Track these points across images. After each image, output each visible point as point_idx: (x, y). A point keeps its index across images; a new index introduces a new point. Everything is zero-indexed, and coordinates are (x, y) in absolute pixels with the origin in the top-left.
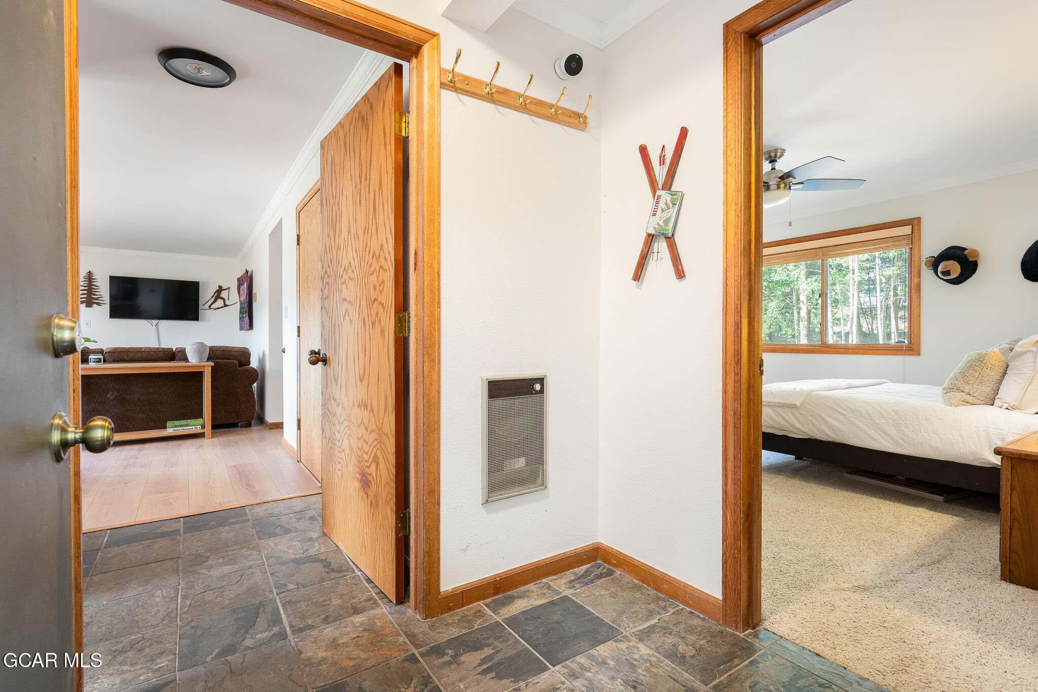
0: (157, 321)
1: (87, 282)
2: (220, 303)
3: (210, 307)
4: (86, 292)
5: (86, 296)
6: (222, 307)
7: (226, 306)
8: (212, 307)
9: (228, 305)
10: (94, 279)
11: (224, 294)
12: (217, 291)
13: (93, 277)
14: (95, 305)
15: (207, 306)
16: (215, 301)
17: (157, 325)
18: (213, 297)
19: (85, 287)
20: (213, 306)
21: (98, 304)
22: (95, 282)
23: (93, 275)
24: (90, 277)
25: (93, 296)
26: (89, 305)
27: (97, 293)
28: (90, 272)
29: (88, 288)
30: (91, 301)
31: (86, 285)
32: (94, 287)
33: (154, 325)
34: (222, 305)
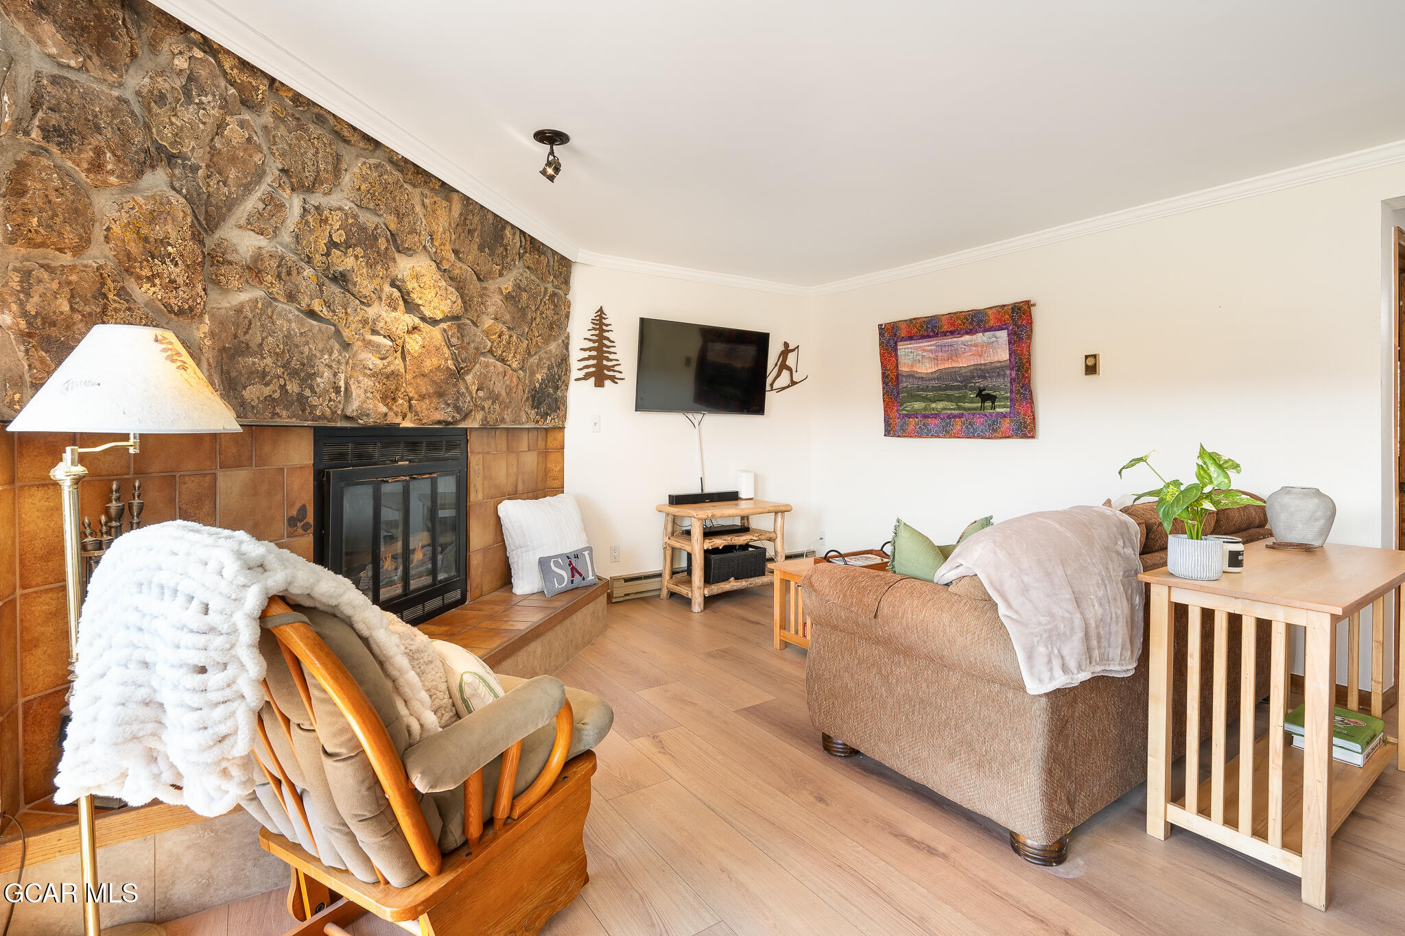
0: (701, 416)
1: (597, 332)
2: (785, 378)
3: (773, 385)
4: (594, 353)
5: (595, 362)
6: (788, 386)
7: (793, 383)
9: (796, 383)
10: (607, 325)
11: (791, 361)
12: (783, 352)
13: (608, 322)
14: (608, 383)
15: (768, 384)
16: (779, 374)
17: (699, 424)
18: (777, 365)
19: (594, 341)
20: (778, 384)
21: (613, 379)
22: (608, 331)
23: (606, 317)
24: (600, 321)
25: (605, 362)
26: (600, 384)
27: (611, 357)
28: (601, 310)
29: (596, 345)
30: (601, 374)
31: (595, 338)
32: (606, 343)
33: (696, 424)
34: (788, 382)
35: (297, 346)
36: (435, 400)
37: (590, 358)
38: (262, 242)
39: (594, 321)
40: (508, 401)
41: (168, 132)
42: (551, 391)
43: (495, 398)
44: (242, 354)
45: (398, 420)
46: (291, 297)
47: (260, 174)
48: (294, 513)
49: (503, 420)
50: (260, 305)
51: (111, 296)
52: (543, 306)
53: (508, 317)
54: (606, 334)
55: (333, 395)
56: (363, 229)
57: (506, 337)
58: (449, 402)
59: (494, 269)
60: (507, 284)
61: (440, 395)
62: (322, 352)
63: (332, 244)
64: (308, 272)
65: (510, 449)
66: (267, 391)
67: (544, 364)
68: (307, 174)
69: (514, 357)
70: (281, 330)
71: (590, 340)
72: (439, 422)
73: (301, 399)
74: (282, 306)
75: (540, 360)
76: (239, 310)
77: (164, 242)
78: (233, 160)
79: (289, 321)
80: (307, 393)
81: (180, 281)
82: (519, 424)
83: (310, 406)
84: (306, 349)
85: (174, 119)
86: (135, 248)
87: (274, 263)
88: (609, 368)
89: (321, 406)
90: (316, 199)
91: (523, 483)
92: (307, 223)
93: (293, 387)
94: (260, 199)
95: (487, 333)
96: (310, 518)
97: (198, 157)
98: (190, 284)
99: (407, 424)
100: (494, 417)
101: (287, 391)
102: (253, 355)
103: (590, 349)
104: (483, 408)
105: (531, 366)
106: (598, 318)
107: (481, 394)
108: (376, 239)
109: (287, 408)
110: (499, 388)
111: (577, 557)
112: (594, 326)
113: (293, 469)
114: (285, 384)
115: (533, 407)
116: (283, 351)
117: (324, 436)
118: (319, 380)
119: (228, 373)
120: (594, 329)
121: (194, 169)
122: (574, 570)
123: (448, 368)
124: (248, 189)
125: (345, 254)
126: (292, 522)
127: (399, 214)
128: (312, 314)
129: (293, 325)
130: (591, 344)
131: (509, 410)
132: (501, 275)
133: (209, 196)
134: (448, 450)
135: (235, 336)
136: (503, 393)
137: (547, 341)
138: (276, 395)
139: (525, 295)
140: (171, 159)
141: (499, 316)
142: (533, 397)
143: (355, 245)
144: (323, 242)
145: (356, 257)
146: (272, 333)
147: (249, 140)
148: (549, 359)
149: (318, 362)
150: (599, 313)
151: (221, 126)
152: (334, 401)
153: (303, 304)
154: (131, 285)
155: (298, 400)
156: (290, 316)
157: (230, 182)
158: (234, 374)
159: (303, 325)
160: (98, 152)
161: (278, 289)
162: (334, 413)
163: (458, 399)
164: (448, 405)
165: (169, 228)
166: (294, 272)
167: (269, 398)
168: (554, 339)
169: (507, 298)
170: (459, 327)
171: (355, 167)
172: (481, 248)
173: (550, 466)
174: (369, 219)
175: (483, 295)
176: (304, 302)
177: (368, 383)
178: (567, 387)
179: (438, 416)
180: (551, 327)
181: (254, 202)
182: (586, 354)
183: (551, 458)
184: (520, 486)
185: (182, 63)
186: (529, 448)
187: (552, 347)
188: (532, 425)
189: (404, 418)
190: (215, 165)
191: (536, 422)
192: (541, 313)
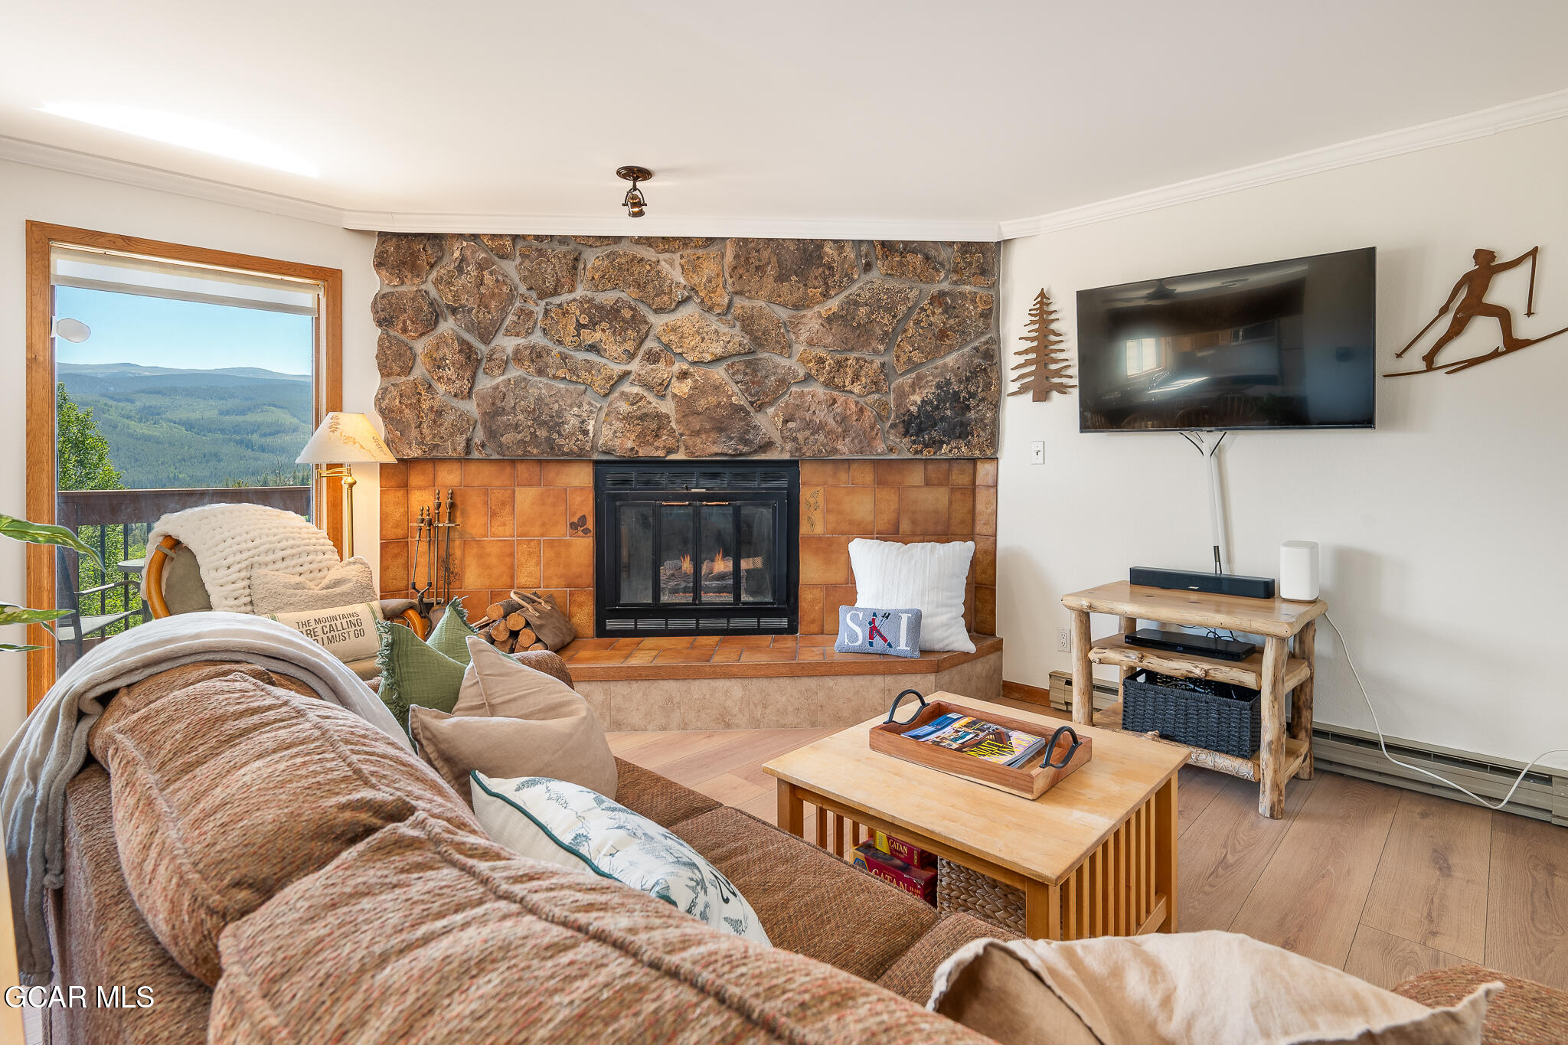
0: (1218, 435)
1: (1037, 326)
2: (1483, 335)
3: (1429, 359)
4: (1034, 356)
5: (1033, 368)
6: (1496, 355)
7: (1512, 347)
8: (1443, 359)
9: (1527, 343)
10: (1051, 313)
11: (1505, 292)
12: (1468, 279)
13: (1052, 308)
14: (1055, 395)
15: (1414, 360)
16: (1457, 328)
17: (1216, 451)
18: (1444, 310)
19: (1032, 339)
20: (1454, 352)
21: (1056, 390)
22: (1053, 321)
23: (1049, 302)
24: (1043, 307)
25: (1053, 367)
26: (1042, 396)
27: (1060, 356)
28: (1042, 294)
29: (1035, 344)
30: (1042, 383)
31: (1034, 334)
32: (1053, 338)
33: (1207, 452)
34: (1494, 344)
35: (547, 405)
36: (714, 435)
37: (1030, 363)
38: (521, 341)
39: (1032, 312)
40: (840, 430)
41: (449, 296)
42: (949, 413)
43: (817, 428)
44: (500, 415)
45: (661, 453)
46: (541, 372)
47: (512, 298)
48: (575, 520)
49: (835, 451)
50: (512, 382)
51: (423, 393)
52: (919, 313)
53: (833, 340)
54: (1048, 326)
55: (581, 437)
56: (600, 308)
57: (833, 361)
58: (733, 435)
59: (811, 294)
60: (834, 304)
61: (720, 430)
62: (571, 406)
63: (580, 326)
64: (556, 349)
65: (880, 482)
66: (519, 437)
67: (927, 382)
68: (548, 285)
69: (856, 378)
70: (533, 396)
71: (1026, 339)
72: (717, 454)
73: (549, 439)
74: (536, 379)
75: (919, 378)
76: (496, 388)
77: (444, 359)
78: (493, 295)
79: (540, 389)
80: (555, 436)
81: (454, 378)
82: (871, 453)
83: (557, 446)
84: (556, 406)
85: (452, 288)
86: (431, 365)
87: (527, 352)
88: (1058, 373)
89: (568, 445)
90: (557, 300)
91: (914, 522)
92: (552, 318)
93: (542, 433)
94: (514, 314)
95: (800, 362)
96: (590, 524)
97: (471, 302)
98: (460, 377)
99: (680, 456)
100: (815, 448)
101: (536, 436)
102: (509, 414)
103: (1026, 352)
104: (795, 439)
105: (901, 387)
106: (1038, 306)
107: (791, 425)
108: (618, 311)
109: (536, 447)
110: (822, 415)
111: (886, 616)
112: (1033, 318)
113: (576, 489)
114: (535, 431)
115: (906, 434)
116: (534, 410)
117: (602, 467)
118: (566, 426)
119: (490, 427)
120: (1033, 322)
121: (470, 311)
122: (874, 631)
123: (731, 404)
124: (505, 310)
125: (594, 330)
126: (574, 526)
127: (639, 285)
128: (562, 380)
129: (543, 391)
130: (1028, 344)
131: (847, 440)
132: (826, 296)
133: (479, 323)
134: (765, 480)
135: (493, 404)
136: (831, 421)
137: (932, 355)
138: (528, 439)
139: (868, 311)
140: (454, 311)
141: (815, 341)
142: (907, 425)
143: (601, 322)
144: (572, 328)
145: (603, 330)
146: (524, 398)
147: (497, 280)
148: (942, 374)
149: (565, 413)
150: (1039, 299)
151: (480, 279)
152: (581, 441)
153: (550, 375)
154: (435, 384)
155: (546, 441)
156: (541, 385)
157: (492, 311)
158: (494, 428)
159: (551, 389)
160: (404, 322)
161: (532, 368)
162: (581, 449)
163: (747, 432)
164: (732, 438)
165: (446, 350)
166: (545, 355)
167: (522, 442)
168: (951, 349)
169: (830, 320)
170: (748, 364)
171: (592, 259)
172: (781, 278)
173: (980, 507)
174: (608, 298)
175: (794, 325)
176: (551, 372)
177: (618, 425)
178: (996, 406)
179: (716, 449)
180: (943, 335)
181: (511, 318)
182: (1022, 359)
183: (982, 497)
184: (905, 526)
185: (457, 254)
186: (928, 483)
187: (950, 360)
188: (910, 456)
189: (670, 451)
190: (483, 303)
191: (916, 452)
192: (917, 323)
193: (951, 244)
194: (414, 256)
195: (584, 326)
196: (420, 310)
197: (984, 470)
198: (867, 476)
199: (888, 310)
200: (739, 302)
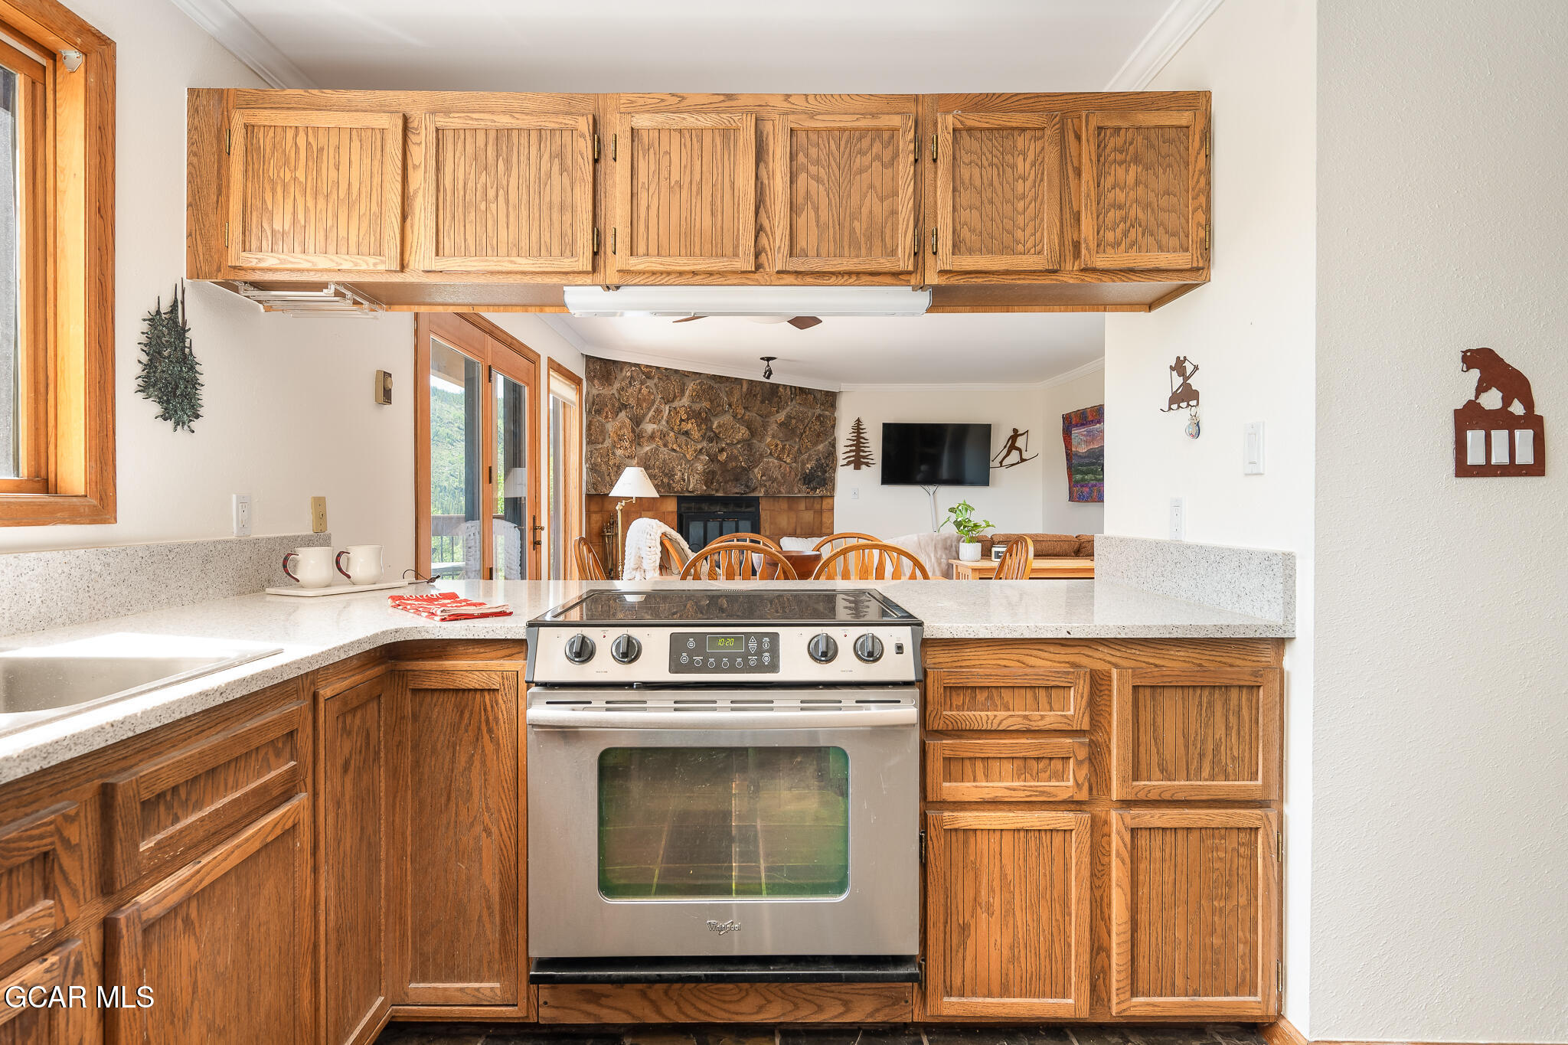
0: (935, 488)
1: (855, 434)
2: (1014, 456)
3: (1001, 463)
4: (853, 448)
5: (854, 454)
6: (1018, 463)
7: (1023, 460)
8: (1004, 463)
9: (1026, 460)
10: (862, 429)
11: (1020, 442)
12: (1011, 437)
13: (862, 427)
14: (864, 467)
16: (1008, 454)
17: (934, 494)
18: (1005, 447)
19: (854, 440)
20: (1006, 462)
21: (867, 464)
22: (863, 433)
23: (862, 424)
24: (858, 428)
25: (862, 454)
26: (857, 467)
27: (866, 449)
28: (858, 420)
29: (856, 442)
30: (858, 461)
31: (854, 438)
32: (862, 440)
33: (931, 493)
34: (1018, 459)
35: (668, 464)
36: (734, 483)
37: (851, 451)
38: (655, 426)
39: (853, 428)
40: (782, 481)
41: (625, 398)
42: (820, 474)
43: (774, 480)
44: (648, 469)
45: (714, 492)
46: (665, 445)
47: (654, 402)
49: (780, 492)
50: (654, 450)
51: (610, 455)
52: (811, 424)
53: (781, 435)
54: (862, 435)
55: (682, 482)
56: (694, 411)
57: (780, 446)
58: (741, 483)
59: (772, 410)
60: (781, 417)
61: (737, 480)
62: (678, 465)
63: (682, 420)
64: (672, 434)
65: (790, 509)
66: (656, 482)
67: (813, 458)
68: (671, 396)
69: (788, 456)
70: (662, 459)
71: (851, 440)
72: (737, 493)
73: (669, 484)
74: (663, 449)
75: (810, 456)
76: (646, 453)
77: (624, 435)
78: (644, 400)
80: (671, 482)
81: (628, 447)
82: (794, 494)
83: (673, 487)
84: (671, 465)
85: (627, 393)
86: (616, 439)
87: (659, 434)
88: (865, 457)
89: (677, 487)
90: (674, 405)
91: (802, 528)
92: (671, 414)
93: (666, 480)
94: (654, 411)
95: (768, 446)
97: (632, 402)
98: (631, 447)
99: (720, 494)
100: (774, 490)
101: (663, 482)
102: (652, 469)
103: (851, 446)
104: (765, 486)
105: (803, 460)
106: (856, 425)
107: (764, 478)
108: (700, 414)
109: (663, 488)
110: (776, 474)
112: (854, 430)
113: (669, 512)
114: (663, 479)
115: (804, 484)
116: (662, 467)
117: (681, 500)
118: (676, 477)
120: (854, 432)
121: (633, 407)
123: (742, 466)
124: (649, 409)
125: (688, 423)
127: (711, 401)
128: (674, 450)
129: (666, 456)
130: (852, 443)
131: (785, 486)
132: (778, 412)
133: (637, 415)
134: (747, 507)
135: (645, 463)
136: (780, 477)
137: (816, 444)
138: (660, 483)
139: (794, 421)
140: (626, 407)
141: (776, 435)
142: (805, 479)
143: (691, 419)
144: (678, 421)
145: (692, 424)
146: (658, 460)
147: (650, 390)
148: (818, 454)
149: (676, 469)
150: (857, 422)
151: (640, 390)
152: (682, 485)
154: (615, 450)
156: (665, 453)
157: (644, 408)
159: (670, 455)
160: (607, 413)
161: (661, 443)
162: (682, 490)
163: (748, 481)
164: (740, 485)
165: (625, 430)
166: (667, 436)
167: (657, 485)
168: (822, 442)
169: (782, 424)
170: (749, 445)
171: (691, 386)
172: (763, 402)
173: (824, 520)
174: (697, 407)
175: (765, 426)
176: (670, 446)
177: (697, 476)
178: (835, 471)
179: (737, 490)
180: (818, 435)
181: (651, 413)
182: (848, 449)
183: (825, 515)
184: (798, 531)
185: (629, 374)
186: (806, 509)
187: (820, 447)
188: (805, 495)
189: (717, 491)
190: (639, 405)
191: (808, 493)
192: (810, 428)
193: (821, 391)
194: (609, 373)
195: (683, 420)
196: (613, 406)
197: (826, 503)
198: (784, 505)
199: (802, 421)
200: (748, 413)
